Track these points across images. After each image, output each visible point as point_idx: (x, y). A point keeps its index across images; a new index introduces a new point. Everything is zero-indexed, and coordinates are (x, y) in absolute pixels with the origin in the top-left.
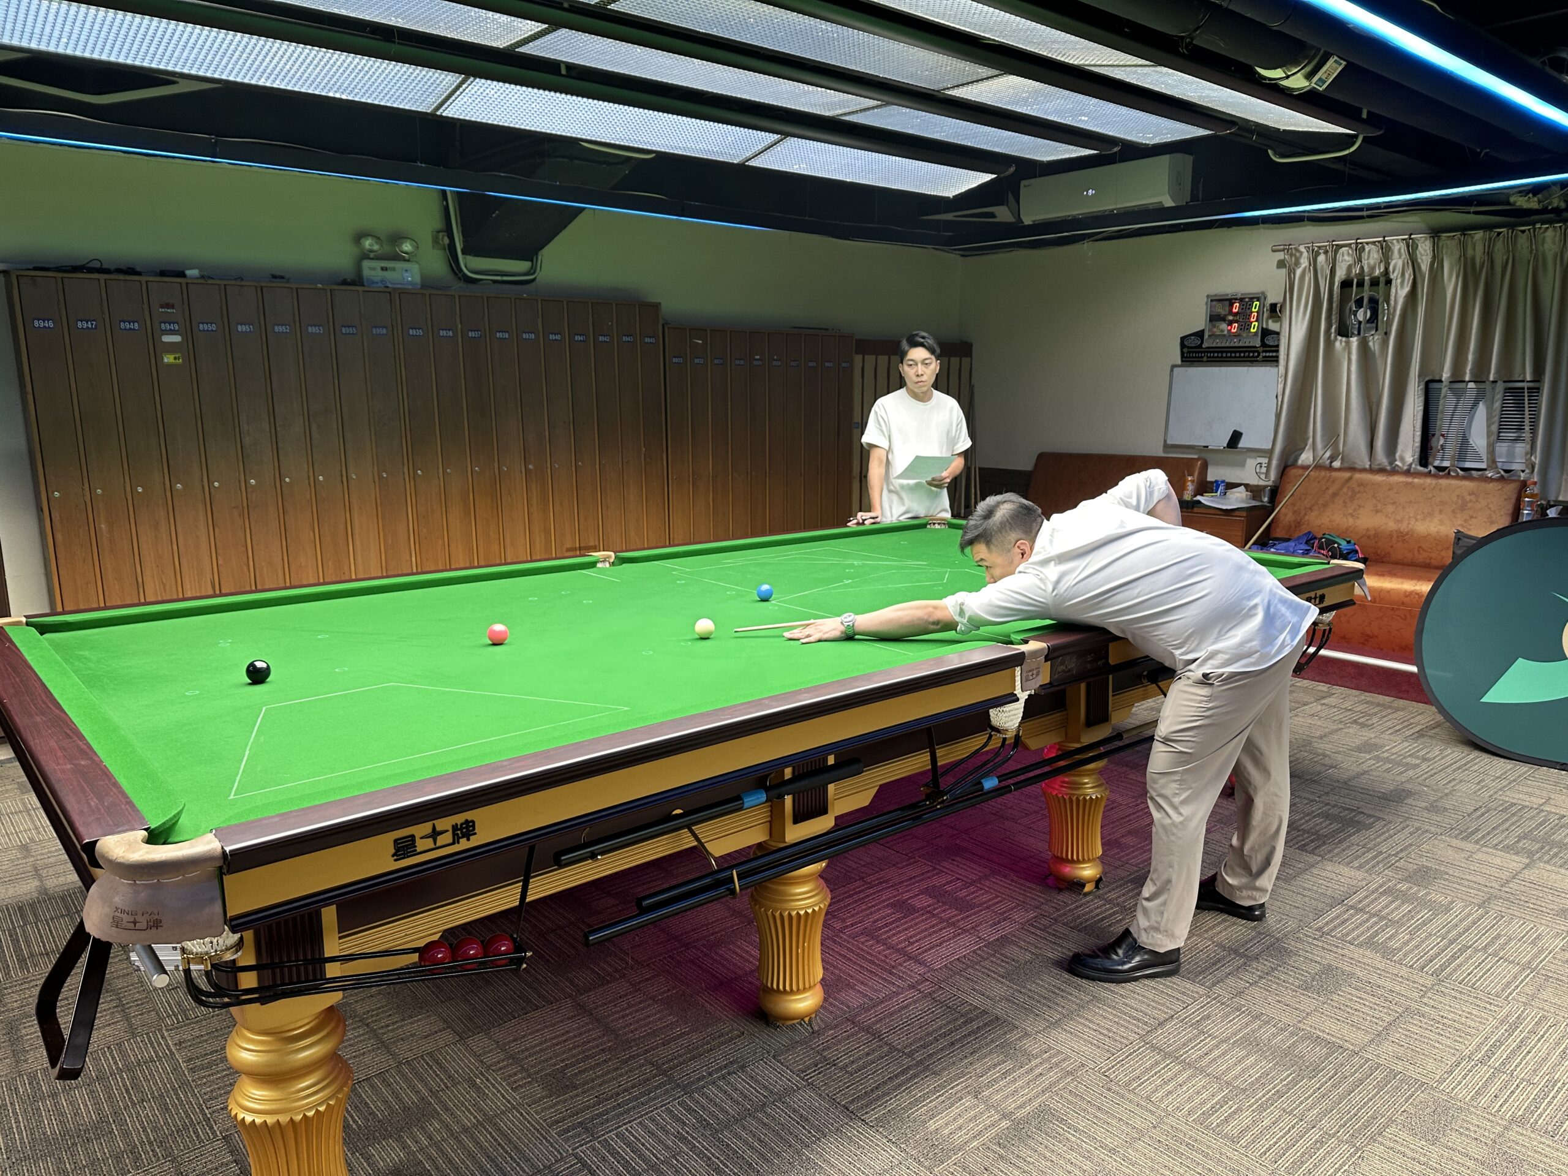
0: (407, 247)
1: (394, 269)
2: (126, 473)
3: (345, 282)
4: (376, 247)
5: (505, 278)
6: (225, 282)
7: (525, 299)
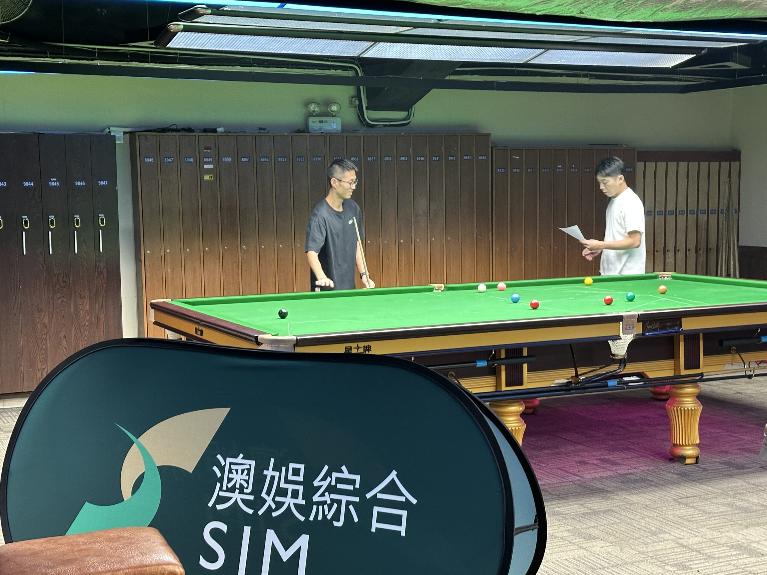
0: (334, 108)
1: (326, 122)
2: (182, 241)
3: (299, 131)
4: (316, 109)
5: (391, 123)
6: (237, 134)
7: (403, 136)
